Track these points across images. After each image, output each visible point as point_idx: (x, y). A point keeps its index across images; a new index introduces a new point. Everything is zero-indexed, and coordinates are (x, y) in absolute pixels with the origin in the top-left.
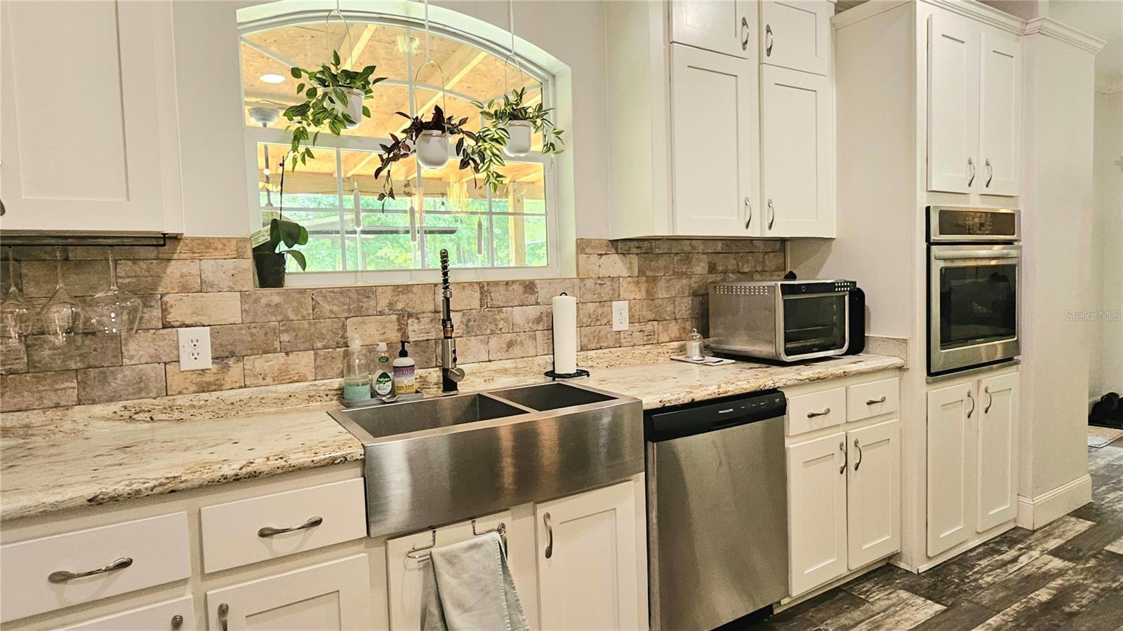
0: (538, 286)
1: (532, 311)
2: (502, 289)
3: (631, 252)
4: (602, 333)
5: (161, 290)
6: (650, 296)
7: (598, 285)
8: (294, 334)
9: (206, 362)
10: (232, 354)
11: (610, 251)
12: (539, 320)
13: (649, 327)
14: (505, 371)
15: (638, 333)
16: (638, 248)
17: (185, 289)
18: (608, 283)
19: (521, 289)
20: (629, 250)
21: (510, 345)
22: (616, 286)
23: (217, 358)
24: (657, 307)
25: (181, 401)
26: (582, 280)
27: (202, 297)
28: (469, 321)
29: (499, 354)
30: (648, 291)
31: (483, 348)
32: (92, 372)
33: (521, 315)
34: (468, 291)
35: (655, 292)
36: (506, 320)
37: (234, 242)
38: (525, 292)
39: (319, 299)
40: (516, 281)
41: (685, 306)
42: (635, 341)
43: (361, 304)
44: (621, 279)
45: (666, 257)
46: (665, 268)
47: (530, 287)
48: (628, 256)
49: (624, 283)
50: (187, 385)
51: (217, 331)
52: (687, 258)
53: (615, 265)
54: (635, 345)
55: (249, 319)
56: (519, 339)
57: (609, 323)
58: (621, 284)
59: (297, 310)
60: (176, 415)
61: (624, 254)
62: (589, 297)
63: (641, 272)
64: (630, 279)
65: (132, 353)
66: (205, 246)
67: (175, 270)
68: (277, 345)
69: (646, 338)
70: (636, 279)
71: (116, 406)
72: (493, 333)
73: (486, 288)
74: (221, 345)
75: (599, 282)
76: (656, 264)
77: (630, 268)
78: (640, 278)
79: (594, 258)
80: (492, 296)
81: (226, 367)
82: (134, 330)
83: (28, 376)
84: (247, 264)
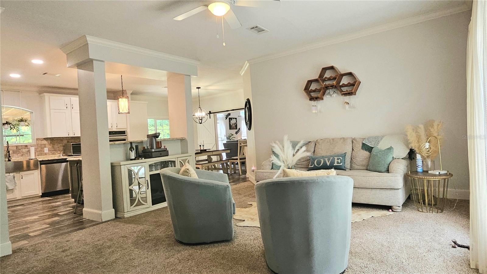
0: (28, 146)
1: (27, 150)
2: (20, 146)
4: (42, 153)
6: (53, 147)
11: (44, 140)
12: (28, 151)
13: (53, 152)
14: (21, 159)
16: (50, 139)
18: (43, 145)
20: (48, 139)
21: (22, 155)
22: (45, 145)
24: (55, 149)
26: (38, 145)
29: (20, 156)
33: (24, 150)
34: (14, 147)
36: (21, 151)
40: (23, 145)
41: (61, 148)
45: (57, 140)
46: (56, 142)
47: (26, 146)
49: (47, 145)
52: (62, 140)
53: (45, 142)
54: (49, 155)
56: (24, 154)
57: (44, 151)
62: (39, 147)
63: (51, 143)
70: (49, 144)
72: (19, 153)
73: (17, 146)
75: (41, 145)
76: (54, 142)
77: (48, 142)
79: (40, 141)
80: (19, 148)
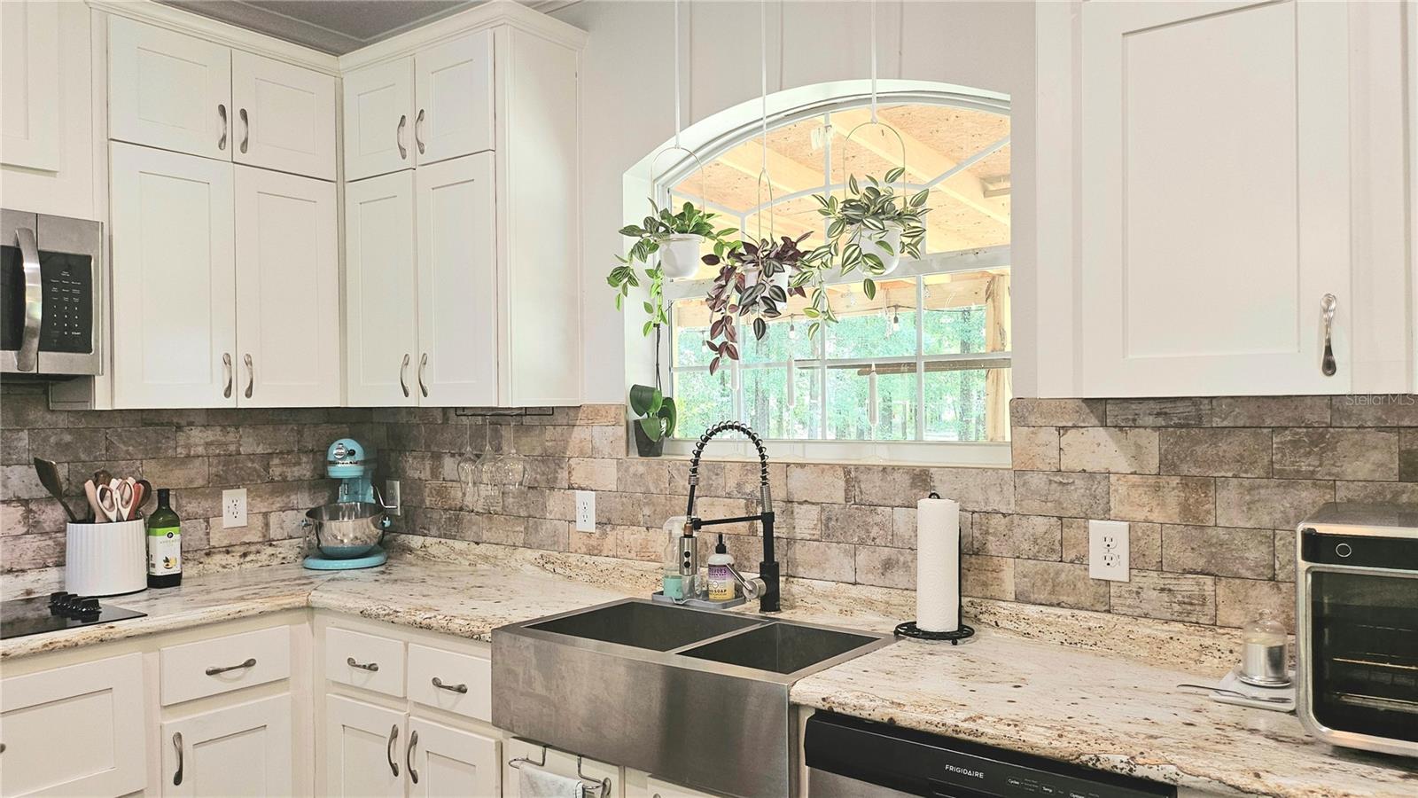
0: (936, 477)
2: (877, 477)
3: (1139, 422)
4: (1063, 577)
5: (568, 454)
6: (1192, 518)
7: (1055, 485)
8: (653, 509)
9: (590, 526)
10: (609, 522)
11: (1084, 421)
15: (1156, 593)
16: (1158, 414)
17: (582, 454)
18: (1079, 483)
19: (906, 480)
20: (1134, 420)
21: (888, 565)
22: (1100, 491)
23: (599, 523)
24: (1211, 545)
25: (573, 559)
26: (1022, 473)
27: (592, 462)
28: (829, 519)
29: (870, 575)
30: (1185, 509)
31: (847, 563)
32: (531, 521)
34: (828, 478)
35: (1208, 512)
36: (882, 526)
37: (613, 408)
38: (913, 485)
39: (674, 473)
40: (899, 468)
42: (1146, 607)
43: (711, 482)
44: (1113, 478)
45: (1244, 435)
46: (1240, 460)
47: (921, 478)
48: (1132, 433)
49: (1120, 488)
50: (581, 545)
51: (601, 496)
52: (1318, 439)
53: (1099, 449)
54: (1146, 616)
55: (621, 489)
56: (902, 559)
57: (1081, 560)
58: (1112, 488)
59: (656, 482)
60: (568, 572)
61: (1121, 428)
63: (1168, 465)
64: (1136, 478)
65: (552, 509)
66: (596, 412)
67: (579, 434)
68: (641, 518)
69: (1176, 607)
70: (1152, 480)
71: (537, 554)
72: (862, 542)
73: (853, 474)
74: (602, 511)
75: (1058, 479)
76: (1211, 451)
77: (1138, 456)
78: (1163, 480)
79: (1048, 435)
80: (862, 486)
81: (604, 534)
82: (553, 488)
83: (502, 518)
84: (621, 431)
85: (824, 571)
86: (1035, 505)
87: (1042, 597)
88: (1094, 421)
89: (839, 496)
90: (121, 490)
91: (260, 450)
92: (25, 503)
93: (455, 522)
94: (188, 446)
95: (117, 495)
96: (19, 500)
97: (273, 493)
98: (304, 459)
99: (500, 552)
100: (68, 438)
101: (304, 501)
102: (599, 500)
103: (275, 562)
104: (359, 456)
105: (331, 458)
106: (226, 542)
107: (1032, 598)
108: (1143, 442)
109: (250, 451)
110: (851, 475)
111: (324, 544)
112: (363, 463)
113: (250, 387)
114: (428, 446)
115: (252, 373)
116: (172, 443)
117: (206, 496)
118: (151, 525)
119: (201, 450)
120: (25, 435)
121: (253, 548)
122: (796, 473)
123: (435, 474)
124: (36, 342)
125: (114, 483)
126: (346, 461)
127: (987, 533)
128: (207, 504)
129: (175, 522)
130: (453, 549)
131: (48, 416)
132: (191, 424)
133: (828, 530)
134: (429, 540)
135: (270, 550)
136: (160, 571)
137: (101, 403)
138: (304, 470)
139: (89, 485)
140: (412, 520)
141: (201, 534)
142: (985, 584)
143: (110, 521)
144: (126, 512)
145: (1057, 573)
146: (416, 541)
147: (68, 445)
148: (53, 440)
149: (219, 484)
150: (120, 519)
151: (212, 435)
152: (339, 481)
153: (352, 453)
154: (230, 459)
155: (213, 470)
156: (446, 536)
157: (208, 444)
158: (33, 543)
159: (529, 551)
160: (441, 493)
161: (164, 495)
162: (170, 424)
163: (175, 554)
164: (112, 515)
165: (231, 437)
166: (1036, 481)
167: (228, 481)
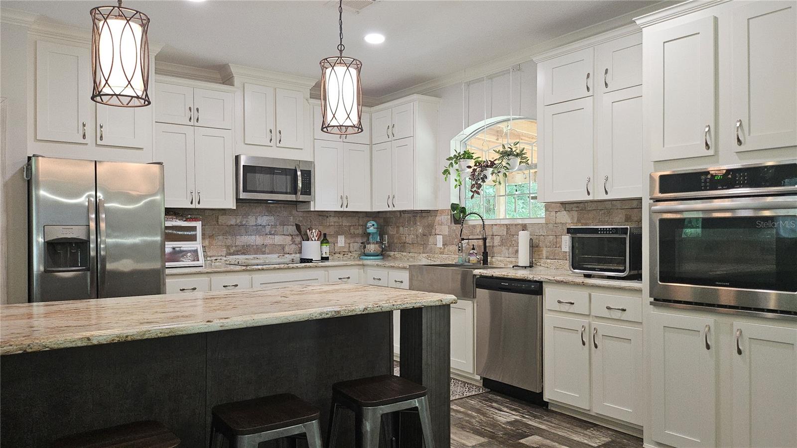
0: (527, 226)
3: (573, 209)
5: (435, 224)
7: (555, 227)
9: (441, 246)
10: (446, 244)
16: (576, 207)
17: (439, 224)
19: (521, 227)
22: (564, 228)
23: (443, 245)
25: (436, 256)
26: (543, 224)
27: (441, 226)
29: (512, 255)
31: (507, 251)
32: (425, 245)
34: (502, 228)
36: (515, 241)
37: (447, 210)
40: (519, 224)
43: (473, 231)
44: (567, 224)
48: (571, 211)
50: (438, 252)
51: (444, 237)
52: (609, 212)
53: (564, 217)
55: (449, 234)
59: (458, 232)
60: (435, 260)
61: (569, 210)
63: (579, 221)
65: (430, 241)
66: (443, 211)
67: (438, 218)
70: (575, 225)
71: (426, 255)
74: (444, 241)
75: (555, 225)
76: (587, 216)
77: (572, 218)
78: (578, 224)
81: (445, 248)
82: (430, 235)
83: (416, 245)
84: (449, 217)
85: (501, 254)
86: (550, 233)
87: (552, 257)
88: (563, 209)
89: (505, 233)
90: (315, 232)
91: (348, 224)
92: (292, 236)
93: (403, 247)
94: (329, 223)
95: (314, 234)
96: (290, 235)
97: (352, 237)
98: (360, 228)
99: (416, 255)
100: (301, 219)
101: (360, 240)
102: (443, 237)
103: (352, 258)
104: (376, 226)
105: (367, 227)
106: (339, 251)
107: (550, 257)
108: (573, 214)
109: (345, 224)
110: (508, 226)
111: (365, 252)
112: (377, 228)
113: (347, 205)
114: (395, 224)
115: (347, 201)
116: (325, 221)
117: (334, 237)
118: (322, 243)
119: (333, 224)
120: (292, 217)
121: (346, 253)
122: (495, 227)
123: (397, 232)
124: (300, 193)
125: (314, 231)
126: (372, 229)
127: (539, 241)
128: (334, 239)
129: (328, 242)
130: (402, 255)
131: (297, 213)
132: (330, 216)
133: (502, 243)
134: (396, 253)
135: (350, 254)
136: (324, 256)
137: (312, 209)
138: (360, 231)
139: (308, 230)
140: (390, 247)
141: (333, 248)
142: (539, 255)
143: (312, 240)
144: (316, 239)
145: (555, 250)
146: (392, 253)
147: (302, 221)
148: (298, 219)
149: (338, 233)
150: (315, 240)
151: (336, 219)
152: (369, 234)
153: (373, 225)
154: (340, 226)
155: (336, 229)
156: (400, 252)
157: (334, 222)
158: (293, 246)
159: (424, 254)
160: (399, 238)
161: (325, 235)
162: (325, 216)
163: (328, 252)
164: (313, 239)
165: (340, 220)
166: (551, 226)
167: (339, 232)
